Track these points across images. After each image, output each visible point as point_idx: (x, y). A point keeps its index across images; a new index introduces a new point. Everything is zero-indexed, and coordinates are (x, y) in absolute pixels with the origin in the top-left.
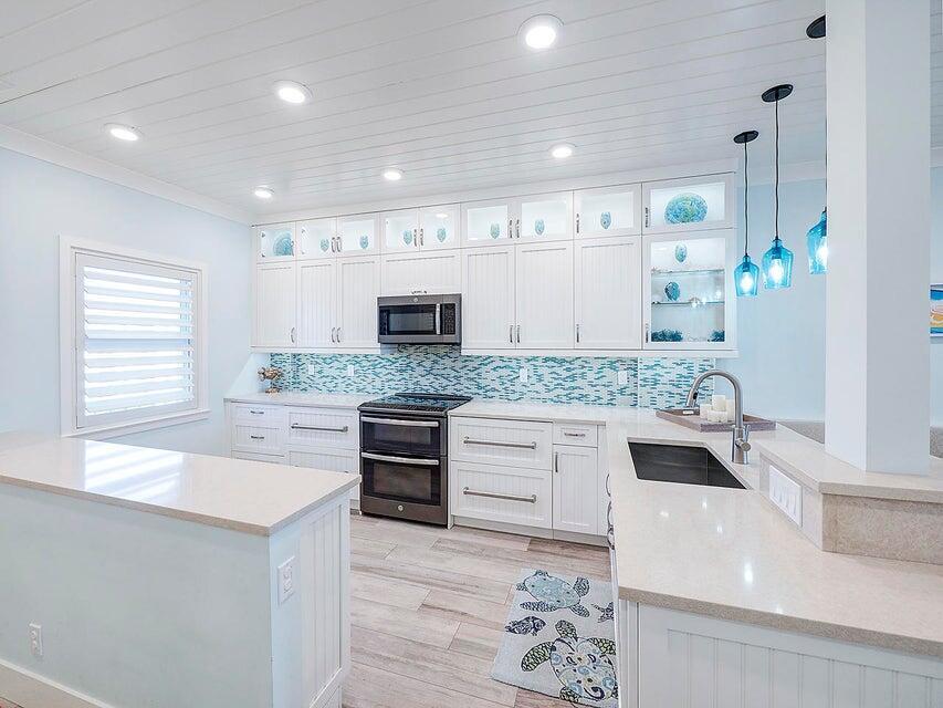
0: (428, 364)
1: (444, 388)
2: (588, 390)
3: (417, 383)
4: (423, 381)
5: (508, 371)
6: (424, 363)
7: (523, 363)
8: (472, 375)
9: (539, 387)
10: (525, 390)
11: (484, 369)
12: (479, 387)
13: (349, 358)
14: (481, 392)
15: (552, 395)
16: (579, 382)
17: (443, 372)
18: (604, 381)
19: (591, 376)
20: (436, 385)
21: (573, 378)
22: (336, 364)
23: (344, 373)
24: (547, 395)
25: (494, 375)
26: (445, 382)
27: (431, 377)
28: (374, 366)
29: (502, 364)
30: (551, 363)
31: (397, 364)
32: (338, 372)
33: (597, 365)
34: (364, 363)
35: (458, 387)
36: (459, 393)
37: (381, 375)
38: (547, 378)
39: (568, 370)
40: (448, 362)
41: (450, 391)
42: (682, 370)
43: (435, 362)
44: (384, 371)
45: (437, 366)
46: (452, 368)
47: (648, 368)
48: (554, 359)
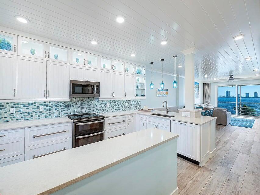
0: (79, 104)
1: (85, 111)
2: (121, 108)
3: (75, 111)
4: (77, 110)
5: (104, 105)
6: (78, 104)
7: (108, 102)
8: (94, 106)
9: (111, 108)
10: (108, 109)
11: (97, 104)
12: (96, 110)
13: (41, 103)
14: (97, 111)
15: (114, 110)
16: (120, 106)
17: (84, 106)
18: (124, 105)
19: (122, 104)
20: (82, 110)
21: (118, 105)
22: (32, 107)
23: (37, 110)
24: (112, 110)
25: (100, 106)
26: (85, 109)
27: (81, 108)
28: (55, 106)
29: (102, 103)
30: (114, 102)
31: (67, 105)
32: (33, 110)
33: (122, 102)
34: (49, 105)
35: (90, 110)
36: (90, 112)
37: (58, 109)
38: (113, 106)
39: (117, 103)
40: (86, 103)
41: (87, 112)
42: (137, 102)
43: (82, 103)
44: (60, 108)
45: (82, 104)
46: (88, 105)
47: (132, 102)
48: (114, 101)
